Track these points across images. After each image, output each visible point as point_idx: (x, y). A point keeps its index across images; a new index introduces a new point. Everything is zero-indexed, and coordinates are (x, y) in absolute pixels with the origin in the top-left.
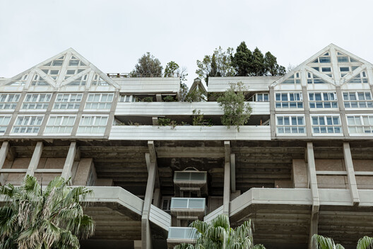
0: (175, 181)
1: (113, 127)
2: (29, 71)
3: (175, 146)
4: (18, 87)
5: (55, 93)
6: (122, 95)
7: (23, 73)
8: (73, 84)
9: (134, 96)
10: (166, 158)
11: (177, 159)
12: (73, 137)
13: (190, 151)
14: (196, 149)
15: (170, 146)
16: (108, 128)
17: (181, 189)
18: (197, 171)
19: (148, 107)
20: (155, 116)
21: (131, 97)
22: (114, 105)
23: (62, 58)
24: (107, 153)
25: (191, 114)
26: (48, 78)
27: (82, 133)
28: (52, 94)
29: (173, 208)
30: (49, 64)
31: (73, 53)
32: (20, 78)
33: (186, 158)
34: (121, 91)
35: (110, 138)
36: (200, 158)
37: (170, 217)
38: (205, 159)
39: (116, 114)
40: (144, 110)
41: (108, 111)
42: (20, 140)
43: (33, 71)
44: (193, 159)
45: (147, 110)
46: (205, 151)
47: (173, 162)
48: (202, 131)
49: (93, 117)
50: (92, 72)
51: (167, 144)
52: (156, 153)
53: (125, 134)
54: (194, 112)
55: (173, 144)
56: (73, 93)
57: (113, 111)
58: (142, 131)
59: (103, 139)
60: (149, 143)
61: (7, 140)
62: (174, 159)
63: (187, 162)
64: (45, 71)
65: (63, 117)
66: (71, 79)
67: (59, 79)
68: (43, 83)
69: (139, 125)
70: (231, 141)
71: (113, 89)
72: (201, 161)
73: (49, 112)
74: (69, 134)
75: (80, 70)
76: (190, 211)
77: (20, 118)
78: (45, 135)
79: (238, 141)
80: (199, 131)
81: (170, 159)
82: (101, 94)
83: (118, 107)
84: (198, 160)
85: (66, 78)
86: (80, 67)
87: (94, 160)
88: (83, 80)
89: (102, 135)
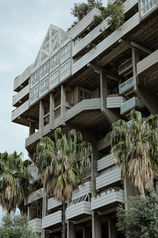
0: (120, 73)
1: (73, 65)
3: (102, 58)
4: (38, 67)
5: (49, 60)
6: (74, 40)
7: (38, 56)
8: (55, 48)
9: (79, 37)
10: (106, 65)
11: (110, 62)
12: (60, 83)
13: (111, 55)
14: (112, 52)
15: (99, 60)
17: (125, 76)
18: (128, 60)
19: (85, 40)
20: (87, 45)
21: (78, 38)
22: (71, 50)
23: (48, 34)
24: (81, 79)
27: (64, 77)
28: (48, 61)
30: (45, 43)
31: (52, 27)
32: (37, 61)
33: (114, 59)
34: (73, 38)
35: (73, 74)
36: (120, 54)
37: (122, 98)
38: (123, 53)
39: (73, 56)
40: (83, 45)
41: (69, 56)
43: (40, 52)
44: (118, 57)
45: (84, 44)
46: (118, 50)
47: (111, 64)
48: (109, 40)
49: (65, 65)
50: (60, 34)
51: (97, 60)
52: (99, 66)
53: (78, 67)
55: (99, 58)
56: (56, 55)
57: (71, 55)
58: (83, 60)
59: (70, 76)
60: (88, 65)
61: (40, 100)
62: (110, 63)
63: (117, 60)
64: (44, 48)
65: (55, 73)
66: (54, 46)
67: (50, 50)
68: (45, 56)
69: (82, 57)
70: (122, 38)
71: (69, 40)
72: (123, 55)
73: (50, 74)
74: (58, 83)
75: (56, 37)
76: (127, 89)
77: (41, 84)
78: (50, 89)
79: (125, 35)
80: (106, 42)
81: (108, 64)
82: (65, 47)
83: (73, 50)
84: (120, 56)
85: (52, 46)
86: (56, 34)
87: (80, 86)
88: (58, 43)
89: (69, 74)
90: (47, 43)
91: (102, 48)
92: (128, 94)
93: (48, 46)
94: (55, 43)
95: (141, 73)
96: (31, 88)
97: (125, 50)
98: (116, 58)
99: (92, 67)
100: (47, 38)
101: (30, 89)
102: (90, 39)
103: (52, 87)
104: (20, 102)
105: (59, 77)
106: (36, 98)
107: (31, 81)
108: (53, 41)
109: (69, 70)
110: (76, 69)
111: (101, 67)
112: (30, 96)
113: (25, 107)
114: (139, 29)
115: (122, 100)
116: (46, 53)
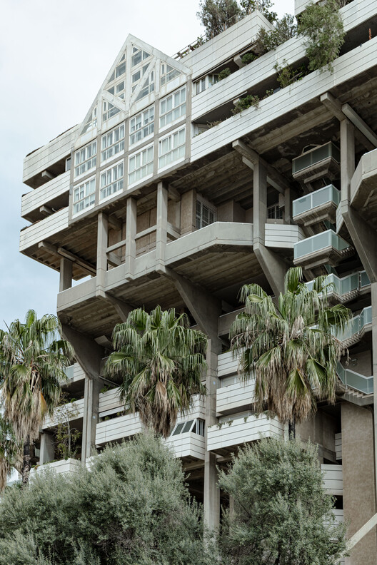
0: (295, 174)
1: (193, 140)
2: (96, 102)
3: (268, 133)
4: (92, 133)
5: (126, 120)
6: (196, 81)
7: (92, 108)
8: (144, 93)
9: (210, 76)
10: (270, 151)
11: (282, 144)
12: (156, 178)
13: (291, 129)
14: (294, 122)
15: (262, 135)
16: (187, 145)
17: (306, 181)
18: (319, 147)
19: (227, 86)
20: (235, 98)
21: (207, 78)
22: (188, 105)
23: (123, 58)
24: (204, 176)
25: (274, 72)
26: (116, 101)
27: (167, 166)
28: (124, 124)
29: (296, 216)
30: (112, 78)
31: (133, 41)
32: (90, 119)
33: (293, 139)
34: (193, 77)
35: (192, 160)
36: (310, 131)
37: (296, 228)
38: (315, 129)
39: (194, 117)
40: (221, 95)
41: (183, 118)
42: (110, 205)
43: (100, 99)
44: (301, 136)
45: (226, 93)
46: (309, 119)
47: (282, 151)
48: (293, 92)
49: (170, 137)
50: (158, 61)
51: (256, 135)
52: (254, 151)
53: (207, 146)
54: (275, 67)
55: (263, 131)
56: (145, 110)
57: (189, 116)
58: (223, 131)
59: (185, 165)
60: (234, 145)
61: (99, 212)
62: (280, 147)
63: (297, 142)
64: (112, 91)
65: (141, 153)
66: (138, 90)
67: (127, 96)
68: (114, 111)
69: (218, 123)
70: (329, 92)
71: (184, 79)
72: (313, 133)
73: (127, 153)
74: (151, 176)
75: (145, 68)
76: (314, 211)
77: (104, 175)
78: (129, 188)
79: (339, 87)
80: (288, 96)
81: (275, 149)
82: (172, 94)
83: (193, 105)
84: (309, 134)
85: (134, 88)
86: (144, 62)
87: (198, 191)
88: (150, 82)
89: (183, 159)
90: (119, 80)
91: (276, 109)
92: (312, 222)
93: (121, 87)
94: (141, 82)
95: (372, 177)
96: (75, 180)
97: (323, 122)
98: (297, 138)
99: (243, 149)
100: (121, 69)
101: (73, 184)
102: (241, 84)
103: (134, 183)
104: (41, 210)
105: (154, 163)
106: (87, 205)
107: (75, 165)
108: (136, 77)
109: (184, 149)
110: (200, 149)
111: (257, 153)
112: (73, 199)
113: (58, 223)
114: (372, 77)
115: (297, 234)
116: (118, 103)
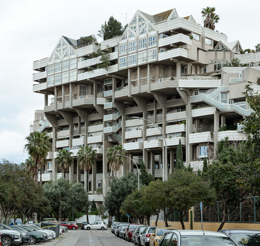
0: (105, 84)
2: (53, 53)
4: (52, 62)
5: (61, 62)
6: (79, 58)
8: (65, 56)
10: (97, 79)
12: (69, 82)
16: (77, 75)
17: (107, 86)
18: (110, 79)
20: (88, 67)
23: (60, 42)
27: (72, 79)
29: (105, 96)
30: (57, 47)
31: (63, 39)
32: (52, 57)
34: (78, 56)
35: (78, 80)
37: (105, 99)
39: (78, 68)
41: (75, 67)
49: (73, 72)
50: (69, 48)
52: (93, 80)
56: (66, 61)
57: (77, 67)
58: (85, 75)
59: (76, 81)
60: (88, 80)
61: (55, 87)
62: (100, 79)
64: (57, 51)
65: (65, 74)
66: (64, 54)
67: (62, 54)
68: (57, 58)
71: (76, 56)
73: (62, 72)
75: (66, 48)
76: (108, 96)
77: (56, 77)
78: (62, 83)
82: (73, 59)
83: (78, 65)
88: (67, 53)
89: (76, 79)
90: (59, 49)
91: (97, 74)
93: (60, 51)
94: (65, 52)
100: (59, 45)
101: (47, 76)
104: (39, 80)
105: (69, 77)
106: (52, 84)
107: (48, 70)
108: (64, 50)
110: (80, 78)
112: (48, 81)
113: (44, 86)
116: (59, 56)
